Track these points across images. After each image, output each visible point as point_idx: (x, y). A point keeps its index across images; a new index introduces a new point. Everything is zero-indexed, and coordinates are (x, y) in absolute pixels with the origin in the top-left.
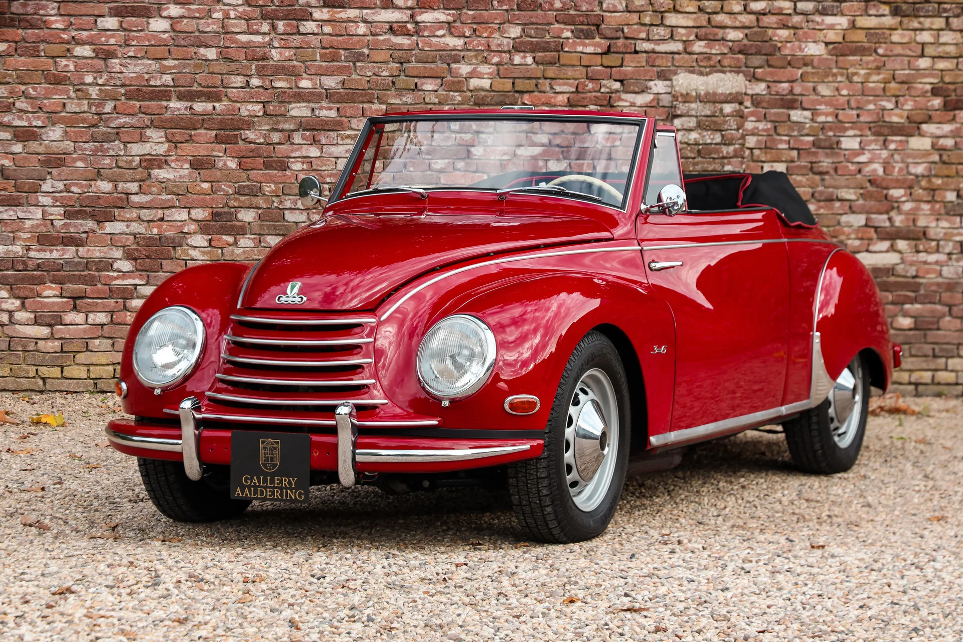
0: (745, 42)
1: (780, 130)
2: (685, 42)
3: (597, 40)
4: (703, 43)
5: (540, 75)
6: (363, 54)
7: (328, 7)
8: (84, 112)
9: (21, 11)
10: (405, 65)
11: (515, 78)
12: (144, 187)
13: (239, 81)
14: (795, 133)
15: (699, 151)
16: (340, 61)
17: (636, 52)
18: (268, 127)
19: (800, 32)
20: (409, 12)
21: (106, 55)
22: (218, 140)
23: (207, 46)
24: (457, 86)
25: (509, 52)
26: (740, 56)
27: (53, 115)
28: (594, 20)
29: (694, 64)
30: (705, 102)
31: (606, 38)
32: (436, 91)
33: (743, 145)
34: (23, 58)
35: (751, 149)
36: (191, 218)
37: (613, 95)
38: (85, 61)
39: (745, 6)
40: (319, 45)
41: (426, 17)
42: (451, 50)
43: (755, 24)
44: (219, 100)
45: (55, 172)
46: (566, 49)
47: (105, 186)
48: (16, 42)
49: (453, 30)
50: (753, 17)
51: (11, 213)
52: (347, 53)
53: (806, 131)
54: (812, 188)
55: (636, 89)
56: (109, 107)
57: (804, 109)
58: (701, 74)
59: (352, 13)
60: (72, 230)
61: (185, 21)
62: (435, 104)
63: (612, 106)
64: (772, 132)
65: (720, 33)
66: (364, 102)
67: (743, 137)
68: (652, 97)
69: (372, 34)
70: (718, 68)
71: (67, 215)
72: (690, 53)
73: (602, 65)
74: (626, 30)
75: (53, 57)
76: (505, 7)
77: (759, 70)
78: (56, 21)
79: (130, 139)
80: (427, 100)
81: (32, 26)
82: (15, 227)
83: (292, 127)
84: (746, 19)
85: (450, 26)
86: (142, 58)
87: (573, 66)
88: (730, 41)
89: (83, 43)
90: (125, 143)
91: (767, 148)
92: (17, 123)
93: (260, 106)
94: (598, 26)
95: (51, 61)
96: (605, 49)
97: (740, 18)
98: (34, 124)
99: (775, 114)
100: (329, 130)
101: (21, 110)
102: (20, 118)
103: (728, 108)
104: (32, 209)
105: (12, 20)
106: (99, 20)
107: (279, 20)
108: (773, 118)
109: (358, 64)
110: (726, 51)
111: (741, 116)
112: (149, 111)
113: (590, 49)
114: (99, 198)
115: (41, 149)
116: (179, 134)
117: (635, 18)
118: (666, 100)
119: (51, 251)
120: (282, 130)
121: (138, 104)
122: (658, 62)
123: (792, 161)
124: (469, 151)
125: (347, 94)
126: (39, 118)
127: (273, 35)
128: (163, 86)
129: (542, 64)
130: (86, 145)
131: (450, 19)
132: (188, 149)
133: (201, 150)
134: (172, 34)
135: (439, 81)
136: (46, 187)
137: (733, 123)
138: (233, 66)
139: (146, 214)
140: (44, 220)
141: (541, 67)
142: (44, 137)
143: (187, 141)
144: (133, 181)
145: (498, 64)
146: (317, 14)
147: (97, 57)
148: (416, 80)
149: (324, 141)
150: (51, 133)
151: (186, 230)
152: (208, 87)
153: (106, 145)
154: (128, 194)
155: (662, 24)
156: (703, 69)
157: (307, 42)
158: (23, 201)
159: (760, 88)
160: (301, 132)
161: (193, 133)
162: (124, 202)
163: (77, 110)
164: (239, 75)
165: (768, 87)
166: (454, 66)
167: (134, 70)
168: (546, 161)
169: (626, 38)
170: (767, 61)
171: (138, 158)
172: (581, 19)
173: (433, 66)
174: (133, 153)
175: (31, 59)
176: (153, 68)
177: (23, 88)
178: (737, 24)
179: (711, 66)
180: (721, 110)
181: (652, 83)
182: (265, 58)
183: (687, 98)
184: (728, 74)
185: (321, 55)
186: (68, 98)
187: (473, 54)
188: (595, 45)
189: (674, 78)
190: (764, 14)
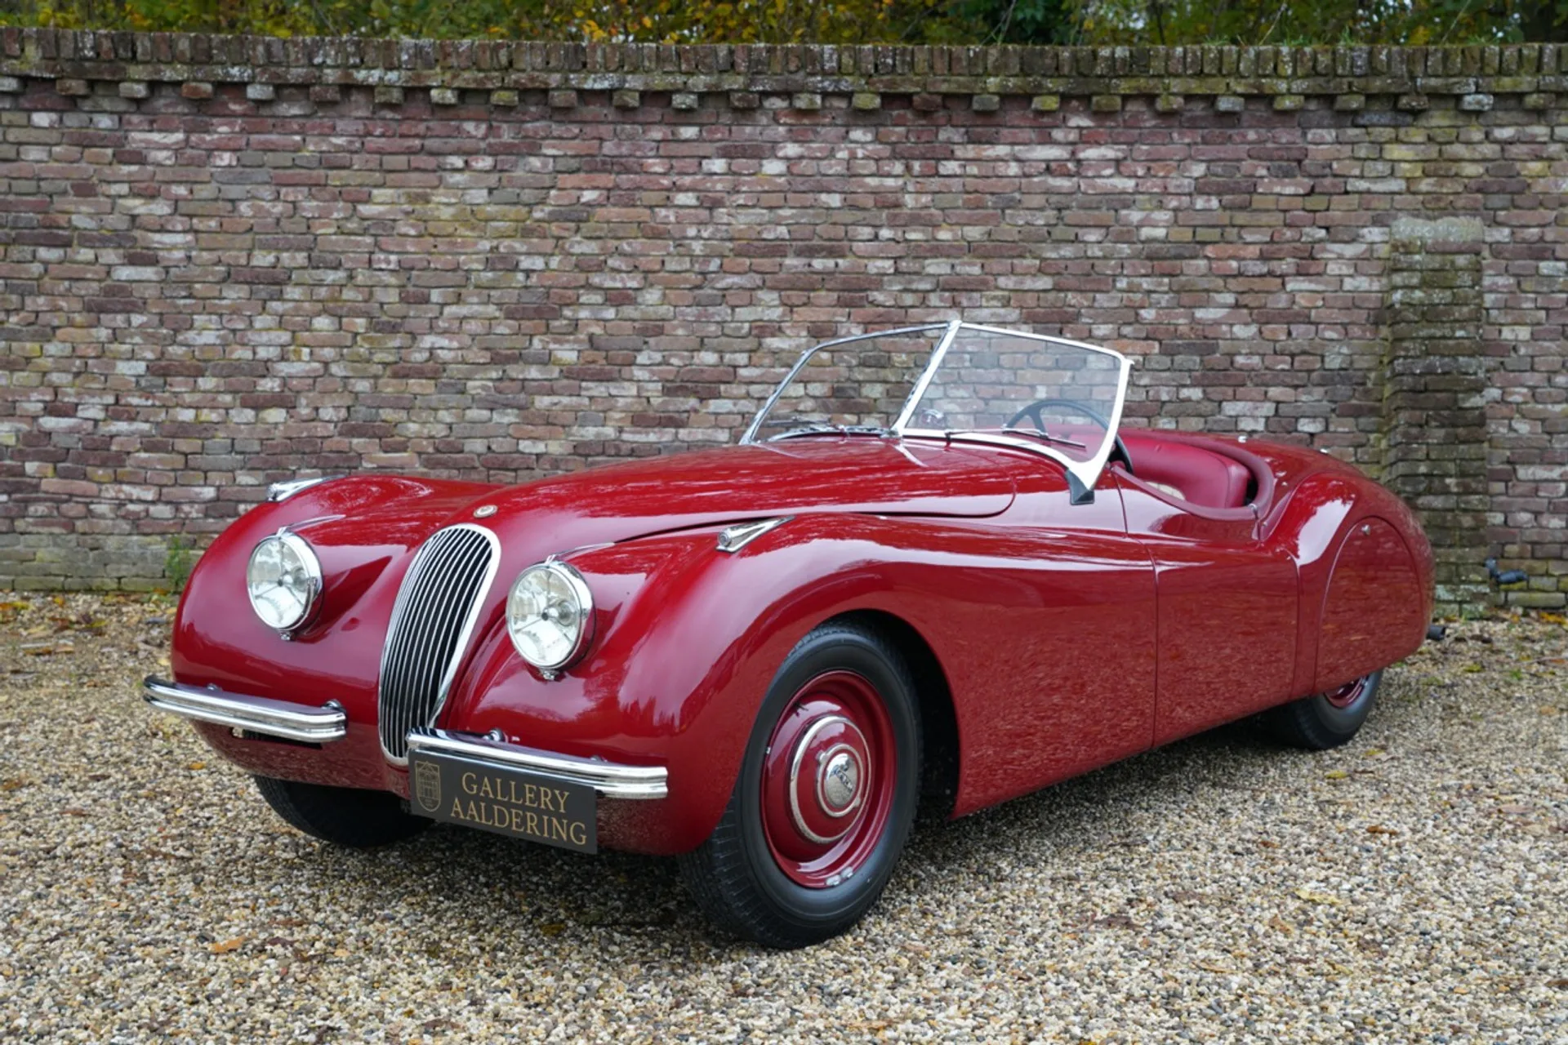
0: (1486, 178)
1: (1526, 285)
2: (1408, 179)
3: (1299, 178)
4: (1432, 180)
5: (1227, 222)
6: (1013, 199)
7: (973, 143)
8: (686, 271)
9: (615, 152)
10: (1065, 213)
11: (1195, 227)
12: (755, 359)
13: (866, 232)
14: (1545, 289)
15: (1423, 314)
16: (986, 208)
17: (1347, 193)
18: (899, 287)
19: (1556, 164)
20: (1070, 148)
21: (712, 204)
22: (841, 303)
23: (829, 192)
24: (1127, 235)
25: (1190, 194)
26: (1480, 196)
27: (650, 276)
28: (1296, 154)
29: (1419, 206)
30: (1432, 253)
31: (1310, 176)
32: (1100, 242)
33: (1480, 307)
34: (616, 209)
35: (1487, 309)
36: (807, 395)
37: (1317, 246)
38: (687, 211)
39: (1487, 135)
40: (961, 188)
41: (1090, 153)
42: (1120, 193)
43: (1498, 155)
44: (843, 256)
45: (652, 341)
46: (1260, 190)
47: (709, 358)
48: (609, 190)
49: (1122, 169)
50: (1497, 147)
51: (603, 389)
52: (994, 198)
53: (1558, 287)
54: (1561, 355)
55: (1346, 238)
56: (714, 265)
57: (1557, 259)
58: (1429, 218)
59: (1001, 150)
60: (671, 408)
61: (804, 162)
62: (1098, 258)
63: (1314, 259)
64: (1515, 288)
65: (1454, 168)
66: (1013, 257)
67: (1480, 295)
68: (1364, 246)
69: (1025, 176)
70: (1451, 210)
71: (667, 392)
72: (1414, 193)
73: (1304, 209)
74: (1335, 165)
75: (651, 207)
76: (1187, 140)
77: (1503, 213)
78: (654, 164)
79: (738, 302)
80: (1089, 253)
81: (627, 170)
82: (606, 405)
83: (928, 287)
84: (1489, 150)
85: (1118, 162)
86: (754, 206)
87: (1267, 211)
88: (1467, 177)
89: (687, 190)
90: (733, 308)
91: (1506, 307)
92: (609, 284)
93: (891, 262)
94: (1300, 162)
95: (648, 211)
96: (1308, 190)
97: (1480, 148)
98: (629, 284)
99: (1520, 266)
100: (972, 291)
101: (613, 270)
102: (614, 279)
103: (1461, 261)
104: (626, 384)
105: (604, 163)
106: (705, 162)
107: (917, 159)
108: (1517, 271)
109: (1008, 211)
110: (1460, 189)
111: (1477, 270)
112: (762, 269)
113: (1289, 190)
114: (702, 371)
115: (636, 314)
116: (796, 297)
117: (1347, 150)
118: (1384, 251)
119: (647, 433)
120: (916, 291)
121: (748, 261)
122: (1375, 204)
123: (1539, 324)
124: (1137, 314)
125: (995, 247)
126: (633, 279)
127: (908, 177)
128: (777, 239)
129: (1231, 209)
130: (689, 310)
131: (1120, 155)
132: (805, 314)
133: (821, 315)
134: (790, 178)
135: (1103, 231)
136: (642, 358)
137: (1466, 279)
138: (859, 215)
139: (755, 390)
140: (639, 396)
141: (1228, 213)
142: (640, 300)
143: (805, 304)
144: (741, 351)
145: (1175, 210)
146: (959, 152)
147: (701, 206)
148: (1077, 230)
149: (965, 303)
150: (648, 296)
151: (801, 407)
152: (830, 240)
153: (711, 309)
154: (735, 367)
155: (1380, 158)
156: (1430, 213)
157: (946, 186)
158: (616, 375)
159: (1502, 234)
160: (938, 293)
161: (812, 294)
162: (731, 374)
163: (678, 268)
164: (867, 225)
165: (1513, 233)
166: (1124, 212)
167: (742, 221)
168: (1231, 325)
169: (1336, 176)
170: (1513, 200)
171: (747, 325)
172: (1280, 153)
173: (1096, 213)
174: (743, 318)
175: (624, 210)
176: (766, 218)
177: (616, 243)
178: (1477, 156)
179: (1441, 209)
180: (1453, 263)
181: (1365, 231)
182: (897, 205)
183: (1406, 248)
184: (1463, 220)
185: (964, 202)
186: (669, 254)
187: (1147, 197)
188: (1296, 185)
189: (1395, 223)
190: (1511, 143)
